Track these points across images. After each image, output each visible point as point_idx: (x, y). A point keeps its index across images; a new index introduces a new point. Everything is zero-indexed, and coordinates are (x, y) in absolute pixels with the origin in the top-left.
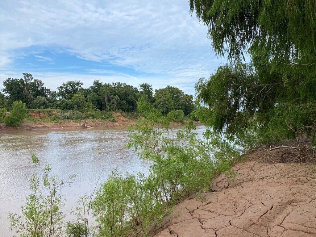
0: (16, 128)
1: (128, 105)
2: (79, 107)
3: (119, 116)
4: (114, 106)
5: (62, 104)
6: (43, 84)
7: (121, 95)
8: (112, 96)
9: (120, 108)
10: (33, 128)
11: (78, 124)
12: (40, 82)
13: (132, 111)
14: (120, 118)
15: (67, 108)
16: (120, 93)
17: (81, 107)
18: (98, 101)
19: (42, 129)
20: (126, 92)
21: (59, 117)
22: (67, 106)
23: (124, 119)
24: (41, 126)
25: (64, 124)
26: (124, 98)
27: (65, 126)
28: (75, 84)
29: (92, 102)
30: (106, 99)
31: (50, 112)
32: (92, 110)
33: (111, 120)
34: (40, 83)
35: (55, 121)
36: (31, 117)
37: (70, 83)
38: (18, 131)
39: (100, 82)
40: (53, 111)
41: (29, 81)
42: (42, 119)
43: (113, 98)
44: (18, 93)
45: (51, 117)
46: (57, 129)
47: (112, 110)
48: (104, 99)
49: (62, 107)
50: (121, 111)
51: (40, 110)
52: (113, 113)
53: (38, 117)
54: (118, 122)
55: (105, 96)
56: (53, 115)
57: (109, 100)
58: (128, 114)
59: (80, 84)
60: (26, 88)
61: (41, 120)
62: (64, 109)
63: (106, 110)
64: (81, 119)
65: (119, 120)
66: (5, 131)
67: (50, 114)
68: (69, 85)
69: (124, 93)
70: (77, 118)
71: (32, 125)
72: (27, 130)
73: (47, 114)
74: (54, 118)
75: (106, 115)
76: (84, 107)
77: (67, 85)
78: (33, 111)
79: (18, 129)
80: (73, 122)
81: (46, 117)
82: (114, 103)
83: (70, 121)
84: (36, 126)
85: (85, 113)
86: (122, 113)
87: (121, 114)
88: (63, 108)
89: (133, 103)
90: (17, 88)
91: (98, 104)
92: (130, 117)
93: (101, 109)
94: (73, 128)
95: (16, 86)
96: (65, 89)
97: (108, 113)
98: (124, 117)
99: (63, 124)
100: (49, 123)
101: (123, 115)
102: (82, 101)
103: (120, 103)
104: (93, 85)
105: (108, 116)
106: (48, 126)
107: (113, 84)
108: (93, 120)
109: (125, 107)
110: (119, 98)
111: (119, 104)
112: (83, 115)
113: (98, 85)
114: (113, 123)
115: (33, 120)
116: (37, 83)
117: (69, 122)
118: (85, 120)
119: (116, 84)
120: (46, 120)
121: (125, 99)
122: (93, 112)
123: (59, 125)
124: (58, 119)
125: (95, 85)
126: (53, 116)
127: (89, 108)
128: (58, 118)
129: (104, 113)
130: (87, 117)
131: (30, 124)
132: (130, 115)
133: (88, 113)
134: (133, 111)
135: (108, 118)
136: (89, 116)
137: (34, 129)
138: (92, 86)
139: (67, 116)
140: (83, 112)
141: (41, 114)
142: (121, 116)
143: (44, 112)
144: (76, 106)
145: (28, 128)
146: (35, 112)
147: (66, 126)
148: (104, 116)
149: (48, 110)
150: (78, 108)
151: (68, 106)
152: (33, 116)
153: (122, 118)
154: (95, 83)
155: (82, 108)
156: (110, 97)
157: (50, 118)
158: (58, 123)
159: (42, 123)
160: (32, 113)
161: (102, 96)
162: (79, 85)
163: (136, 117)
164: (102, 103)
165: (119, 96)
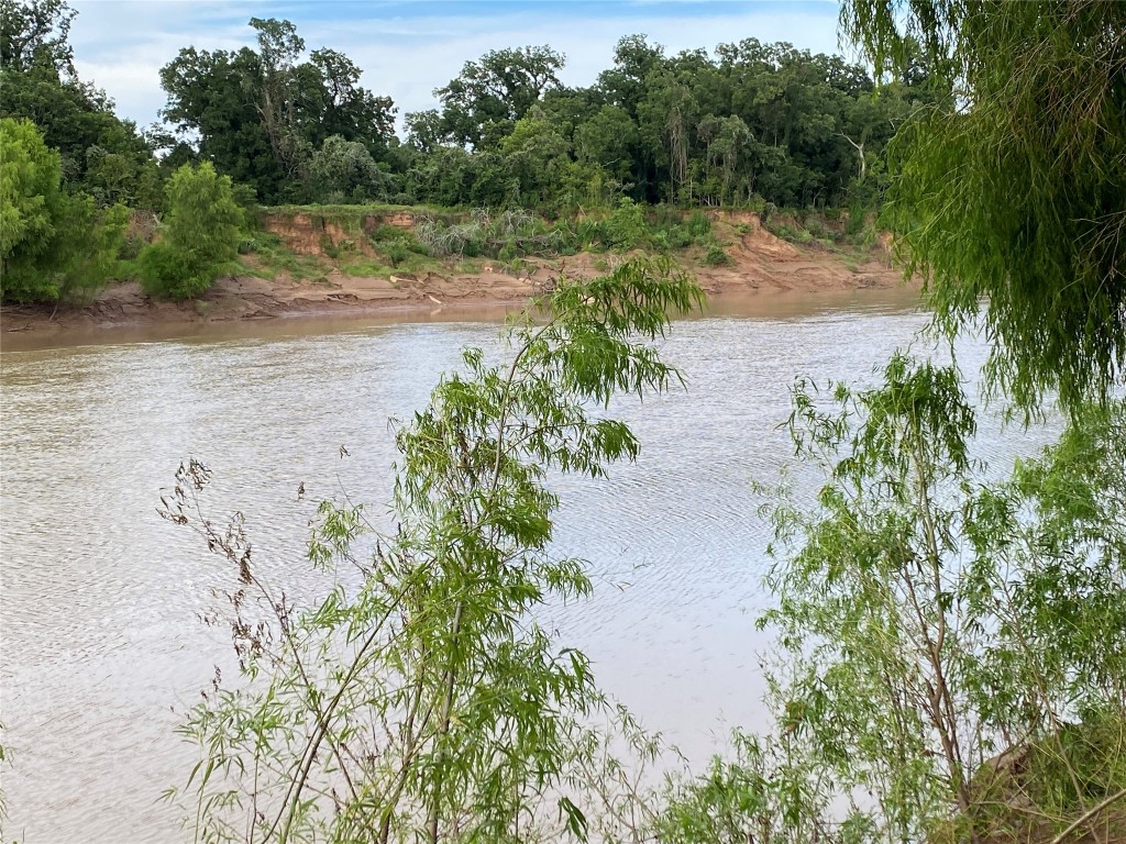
0: (194, 309)
1: (799, 170)
2: (534, 187)
3: (746, 232)
4: (719, 175)
5: (448, 174)
6: (356, 73)
7: (763, 113)
8: (710, 119)
9: (756, 186)
10: (283, 306)
11: (522, 284)
12: (342, 65)
13: (828, 203)
14: (754, 242)
15: (472, 194)
16: (756, 101)
17: (545, 191)
18: (634, 149)
19: (330, 313)
20: (789, 95)
21: (425, 244)
22: (470, 187)
23: (776, 246)
24: (323, 293)
25: (447, 281)
26: (782, 131)
27: (450, 292)
28: (523, 65)
29: (602, 160)
30: (678, 136)
31: (379, 219)
32: (600, 204)
33: (704, 255)
34: (343, 70)
35: (403, 268)
36: (278, 249)
37: (498, 64)
38: (201, 326)
39: (651, 45)
40: (394, 213)
41: (283, 61)
42: (334, 257)
43: (715, 131)
44: (235, 125)
45: (382, 244)
46: (407, 308)
47: (712, 198)
48: (666, 138)
49: (446, 192)
50: (761, 204)
51: (327, 211)
52: (716, 218)
53: (316, 250)
54: (744, 264)
55: (675, 122)
56: (393, 235)
57: (697, 146)
58: (804, 219)
59: (550, 66)
60: (268, 98)
61: (329, 263)
62: (454, 203)
63: (677, 202)
64: (538, 255)
65: (747, 253)
66: (135, 323)
67: (376, 232)
68: (494, 70)
69: (777, 98)
70: (521, 249)
71: (277, 294)
72: (248, 317)
73: (361, 232)
74: (395, 253)
75: (676, 227)
76: (560, 186)
77: (486, 75)
78: (290, 217)
79: (200, 315)
80: (497, 269)
81: (358, 245)
82: (720, 162)
83: (480, 266)
84: (300, 294)
85: (562, 222)
86: (766, 213)
87: (763, 219)
88: (448, 196)
89: (833, 157)
90: (229, 101)
91: (634, 170)
92: (812, 233)
93: (651, 196)
94: (493, 304)
95: (221, 91)
96: (475, 93)
97: (687, 218)
98: (778, 235)
99: (443, 284)
100: (371, 281)
101: (775, 225)
102: (550, 157)
103: (755, 156)
104: (612, 66)
105: (685, 235)
106: (364, 295)
107: (723, 50)
108: (601, 259)
109: (786, 181)
110: (746, 131)
111: (750, 162)
112: (553, 232)
113: (640, 61)
114: (715, 272)
115: (287, 266)
116: (324, 70)
117: (477, 273)
118: (560, 260)
119: (736, 50)
120: (357, 261)
121: (787, 134)
122: (607, 217)
123: (422, 287)
124: (418, 257)
125: (622, 64)
126: (392, 243)
127: (585, 194)
128: (419, 251)
129: (665, 219)
130: (570, 241)
131: (266, 286)
132: (810, 222)
133: (581, 218)
134: (835, 198)
135: (686, 245)
136: (581, 239)
137: (285, 315)
138: (606, 72)
139: (468, 241)
140: (556, 218)
141: (331, 229)
142: (761, 236)
143: (343, 219)
144: (515, 183)
145: (254, 307)
146: (299, 220)
147: (454, 292)
148: (661, 235)
149: (370, 207)
150: (525, 195)
151: (476, 185)
152: (290, 243)
153: (768, 242)
154: (623, 53)
155: (549, 196)
156: (699, 127)
157: (378, 252)
158: (415, 278)
159: (335, 278)
160: (283, 225)
161: (654, 124)
162: (542, 70)
163: (848, 237)
164: (658, 162)
165: (753, 119)
